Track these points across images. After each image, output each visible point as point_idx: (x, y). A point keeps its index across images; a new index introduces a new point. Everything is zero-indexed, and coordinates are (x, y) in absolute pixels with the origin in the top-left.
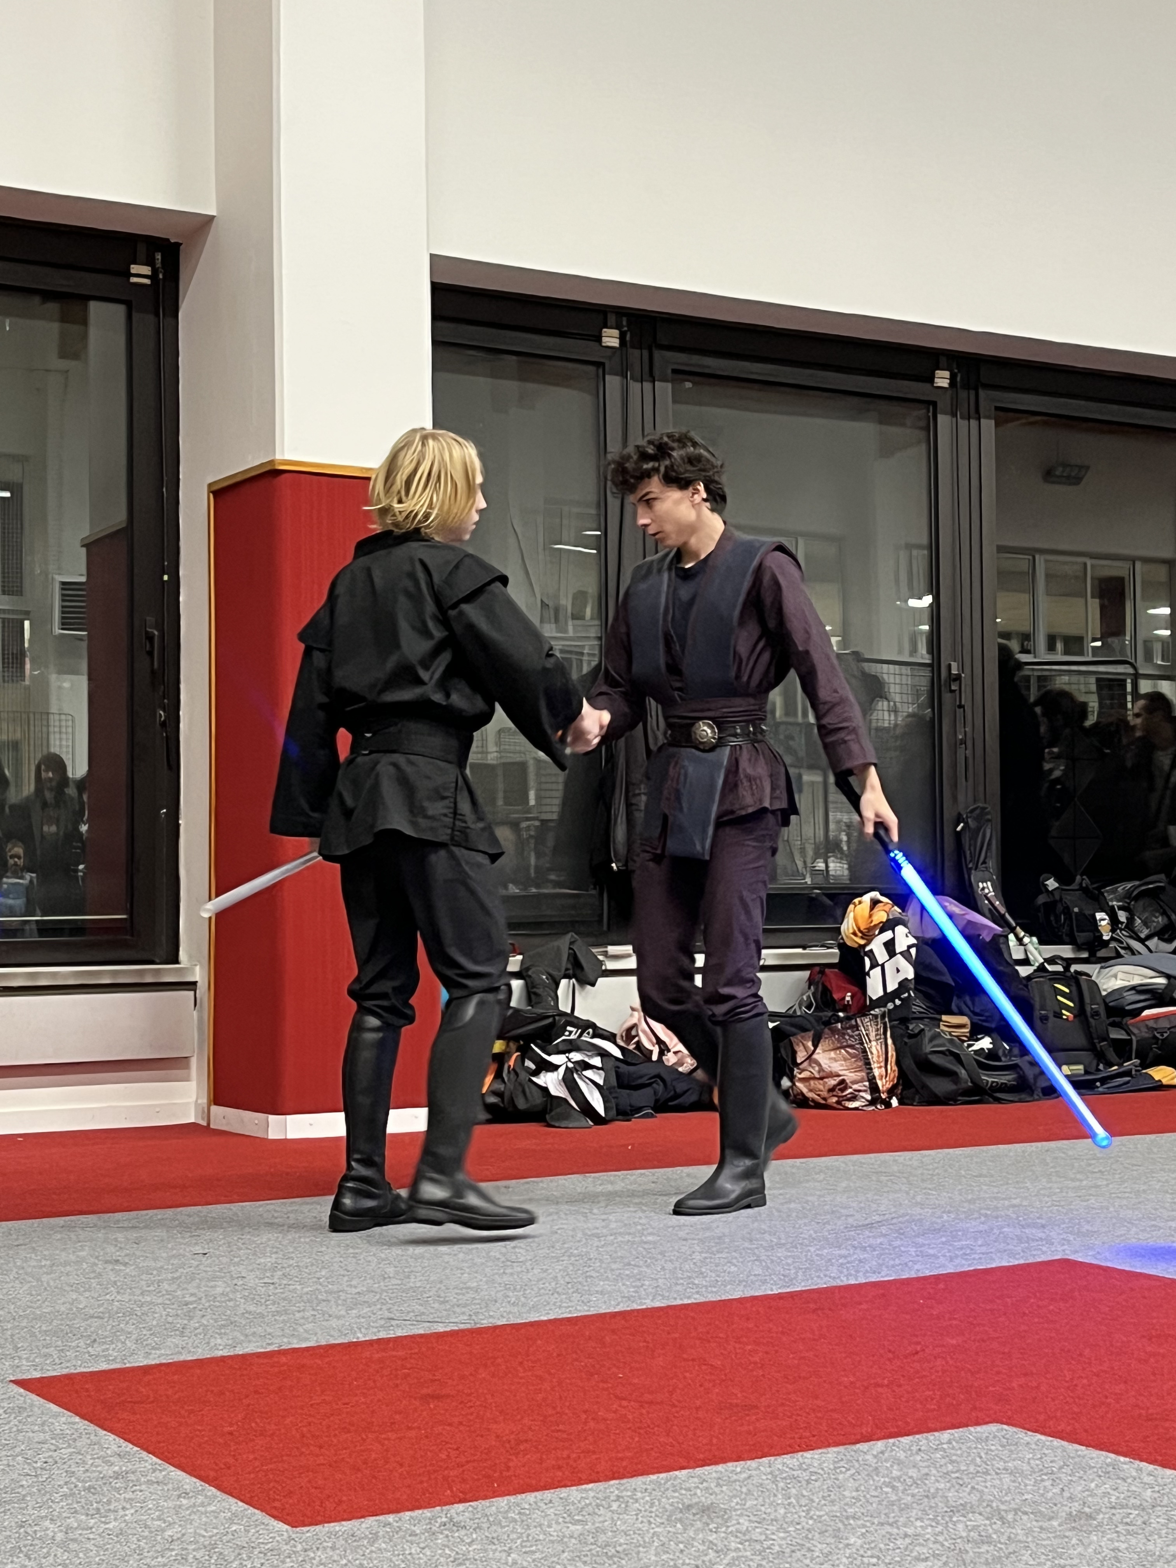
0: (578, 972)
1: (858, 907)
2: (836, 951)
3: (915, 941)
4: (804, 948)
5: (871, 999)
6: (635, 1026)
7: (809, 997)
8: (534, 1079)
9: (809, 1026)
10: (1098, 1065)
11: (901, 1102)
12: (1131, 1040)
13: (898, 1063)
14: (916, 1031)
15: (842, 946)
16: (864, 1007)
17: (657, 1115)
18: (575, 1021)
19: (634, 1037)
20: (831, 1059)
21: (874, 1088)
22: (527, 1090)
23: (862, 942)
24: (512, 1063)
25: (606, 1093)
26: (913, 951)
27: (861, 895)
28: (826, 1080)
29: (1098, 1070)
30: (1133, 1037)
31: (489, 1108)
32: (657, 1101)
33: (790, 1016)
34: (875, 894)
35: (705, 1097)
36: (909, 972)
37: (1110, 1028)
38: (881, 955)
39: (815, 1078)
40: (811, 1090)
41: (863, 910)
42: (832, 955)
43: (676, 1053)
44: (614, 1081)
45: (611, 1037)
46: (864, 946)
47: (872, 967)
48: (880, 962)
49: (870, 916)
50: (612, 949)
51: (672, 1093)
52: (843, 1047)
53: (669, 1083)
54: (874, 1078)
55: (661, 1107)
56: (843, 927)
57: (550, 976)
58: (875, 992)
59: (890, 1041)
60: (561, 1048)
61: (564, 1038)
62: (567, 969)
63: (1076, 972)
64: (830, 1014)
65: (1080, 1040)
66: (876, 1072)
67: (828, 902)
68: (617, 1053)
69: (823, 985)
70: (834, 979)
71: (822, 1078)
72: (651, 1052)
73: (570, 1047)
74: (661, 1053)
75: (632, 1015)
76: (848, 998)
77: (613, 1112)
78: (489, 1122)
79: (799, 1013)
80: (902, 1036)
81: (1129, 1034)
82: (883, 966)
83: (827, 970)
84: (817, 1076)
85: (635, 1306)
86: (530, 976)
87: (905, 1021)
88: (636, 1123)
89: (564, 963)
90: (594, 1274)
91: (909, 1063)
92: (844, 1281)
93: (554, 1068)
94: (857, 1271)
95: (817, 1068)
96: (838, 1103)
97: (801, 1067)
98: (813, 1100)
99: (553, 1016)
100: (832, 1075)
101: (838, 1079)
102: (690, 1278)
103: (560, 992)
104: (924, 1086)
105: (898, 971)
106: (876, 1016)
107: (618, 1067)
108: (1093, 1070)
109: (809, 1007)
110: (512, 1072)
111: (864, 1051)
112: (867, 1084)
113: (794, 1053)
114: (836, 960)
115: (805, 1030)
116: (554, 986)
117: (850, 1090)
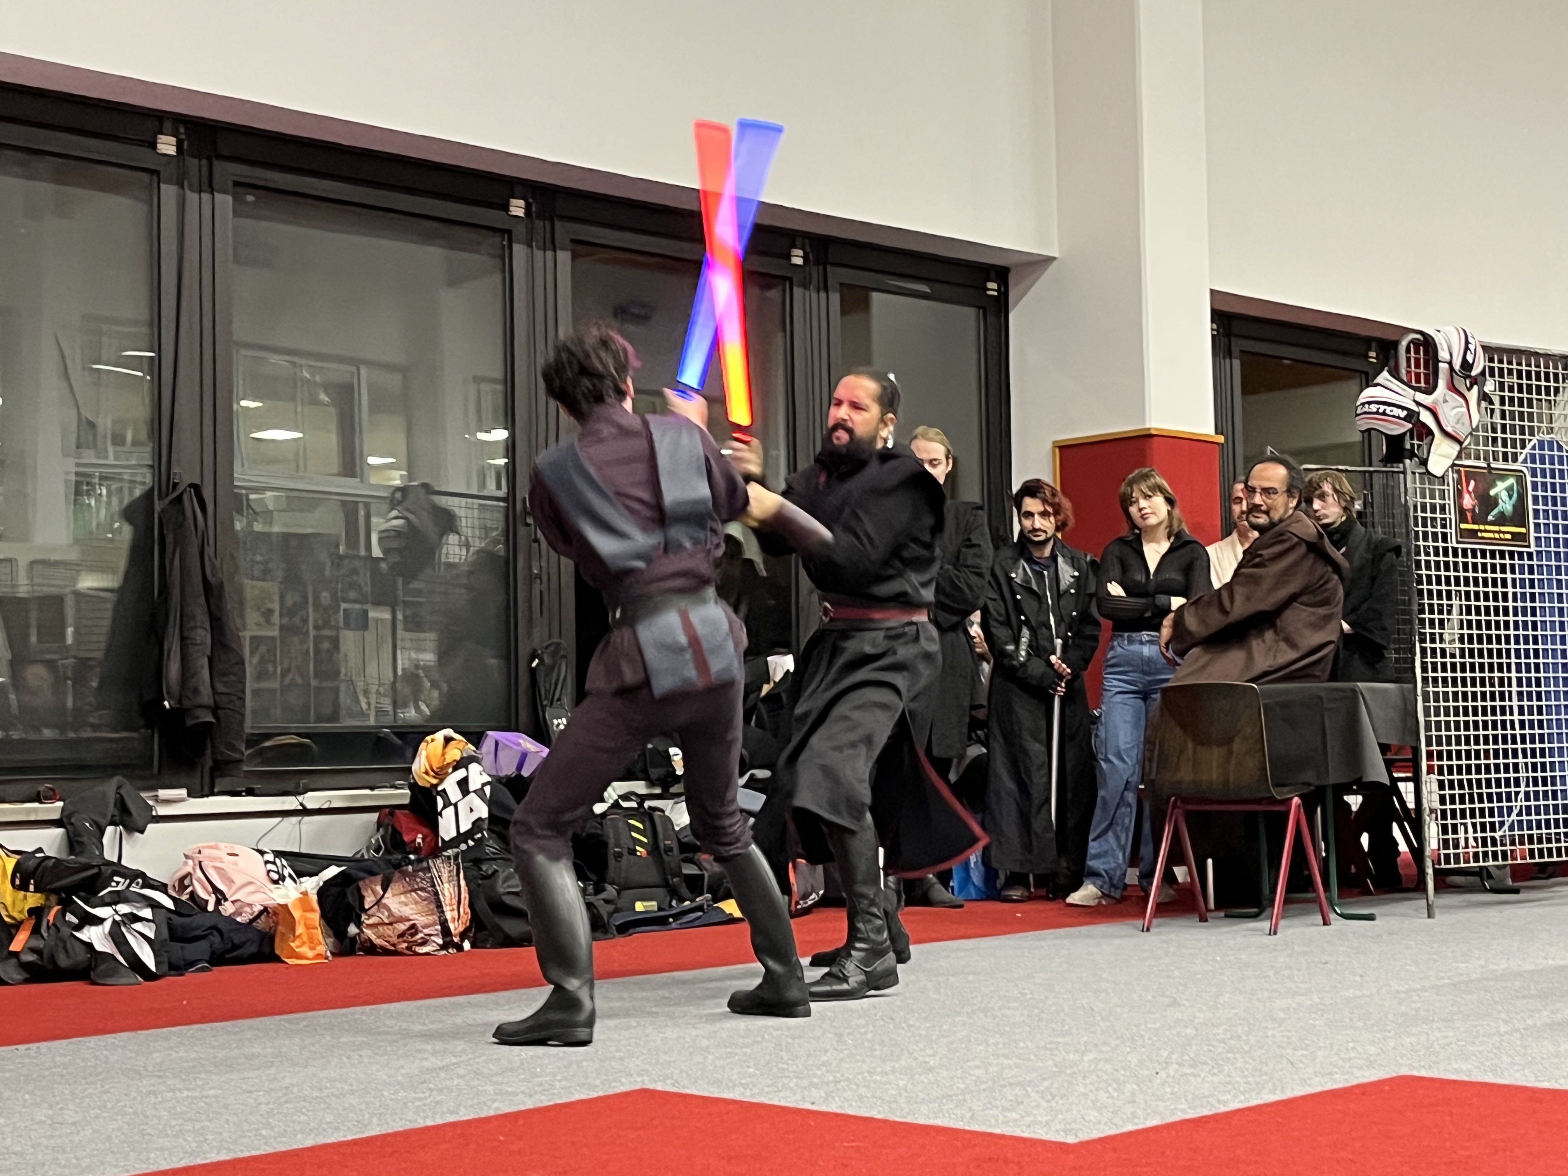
0: (126, 818)
1: (431, 745)
2: (407, 791)
3: (490, 779)
4: (372, 789)
5: (443, 840)
6: (189, 875)
7: (377, 840)
8: (77, 934)
9: (376, 869)
10: (671, 901)
11: (473, 946)
12: (703, 875)
13: (471, 905)
14: (490, 872)
15: (414, 787)
16: (436, 849)
17: (214, 968)
18: (122, 870)
19: (187, 887)
20: (401, 903)
21: (446, 932)
22: (69, 945)
23: (435, 781)
24: (51, 917)
25: (156, 947)
26: (488, 789)
27: (433, 733)
28: (395, 925)
29: (671, 906)
30: (706, 875)
31: (25, 966)
32: (213, 953)
33: (357, 861)
34: (449, 732)
35: (266, 949)
36: (483, 811)
37: (684, 865)
38: (454, 794)
39: (384, 924)
40: (379, 937)
41: (435, 748)
42: (402, 795)
43: (233, 902)
44: (165, 934)
45: (162, 888)
46: (436, 786)
47: (444, 807)
48: (453, 802)
49: (443, 754)
50: (163, 793)
51: (230, 945)
52: (415, 891)
53: (225, 936)
54: (446, 920)
55: (218, 959)
56: (415, 767)
57: (95, 824)
58: (448, 833)
59: (463, 883)
60: (108, 900)
61: (110, 889)
62: (113, 816)
63: (650, 808)
64: (399, 857)
65: (653, 876)
66: (448, 915)
67: (398, 741)
68: (169, 904)
69: (393, 827)
70: (404, 820)
71: (391, 924)
72: (207, 901)
73: (117, 899)
74: (218, 903)
75: (186, 863)
76: (419, 840)
77: (165, 967)
78: (26, 981)
79: (366, 857)
80: (475, 878)
81: (701, 869)
82: (456, 805)
83: (398, 812)
84: (386, 921)
85: (199, 1161)
86: (72, 824)
87: (477, 862)
88: (190, 977)
89: (111, 809)
90: (153, 1132)
91: (482, 905)
92: (420, 1123)
93: (100, 921)
94: (435, 1113)
95: (386, 913)
96: (407, 948)
97: (370, 912)
98: (382, 947)
99: (99, 866)
100: (402, 920)
101: (408, 924)
102: (257, 1130)
103: (105, 840)
104: (500, 929)
105: (472, 810)
106: (449, 858)
107: (170, 919)
108: (665, 906)
109: (377, 850)
110: (53, 928)
111: (436, 894)
112: (439, 927)
113: (362, 898)
114: (406, 801)
115: (372, 873)
116: (98, 833)
117: (421, 935)
